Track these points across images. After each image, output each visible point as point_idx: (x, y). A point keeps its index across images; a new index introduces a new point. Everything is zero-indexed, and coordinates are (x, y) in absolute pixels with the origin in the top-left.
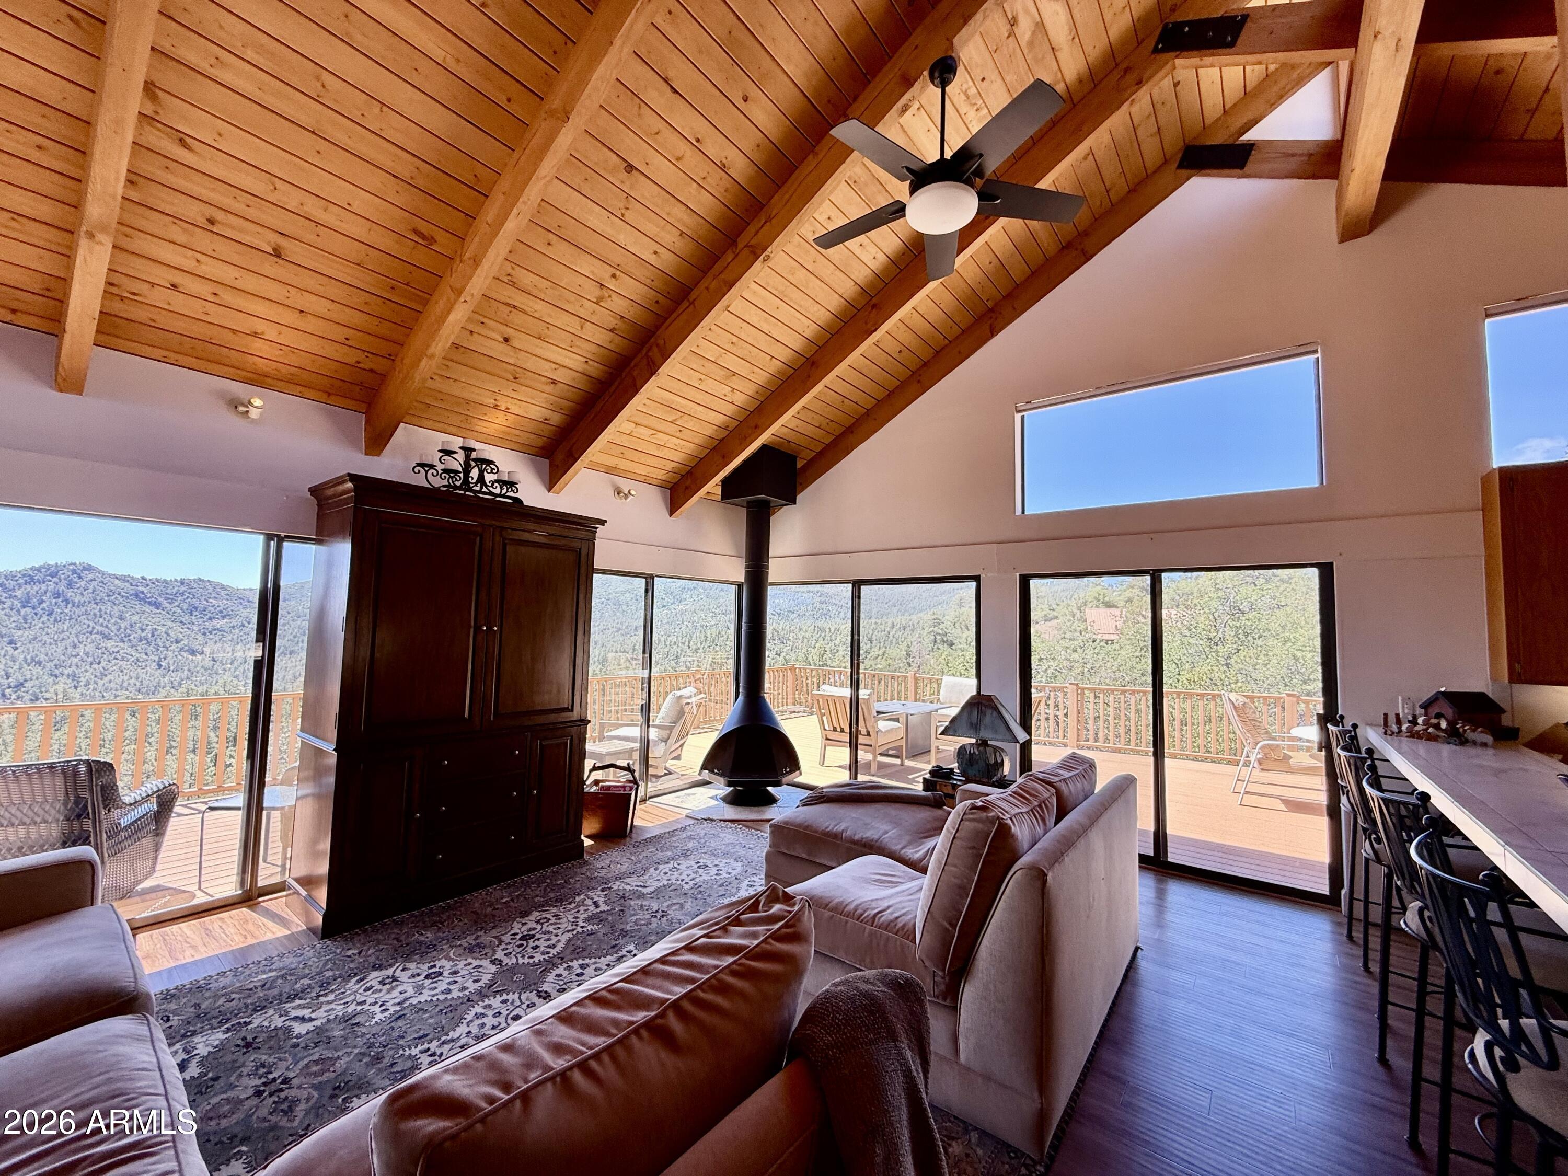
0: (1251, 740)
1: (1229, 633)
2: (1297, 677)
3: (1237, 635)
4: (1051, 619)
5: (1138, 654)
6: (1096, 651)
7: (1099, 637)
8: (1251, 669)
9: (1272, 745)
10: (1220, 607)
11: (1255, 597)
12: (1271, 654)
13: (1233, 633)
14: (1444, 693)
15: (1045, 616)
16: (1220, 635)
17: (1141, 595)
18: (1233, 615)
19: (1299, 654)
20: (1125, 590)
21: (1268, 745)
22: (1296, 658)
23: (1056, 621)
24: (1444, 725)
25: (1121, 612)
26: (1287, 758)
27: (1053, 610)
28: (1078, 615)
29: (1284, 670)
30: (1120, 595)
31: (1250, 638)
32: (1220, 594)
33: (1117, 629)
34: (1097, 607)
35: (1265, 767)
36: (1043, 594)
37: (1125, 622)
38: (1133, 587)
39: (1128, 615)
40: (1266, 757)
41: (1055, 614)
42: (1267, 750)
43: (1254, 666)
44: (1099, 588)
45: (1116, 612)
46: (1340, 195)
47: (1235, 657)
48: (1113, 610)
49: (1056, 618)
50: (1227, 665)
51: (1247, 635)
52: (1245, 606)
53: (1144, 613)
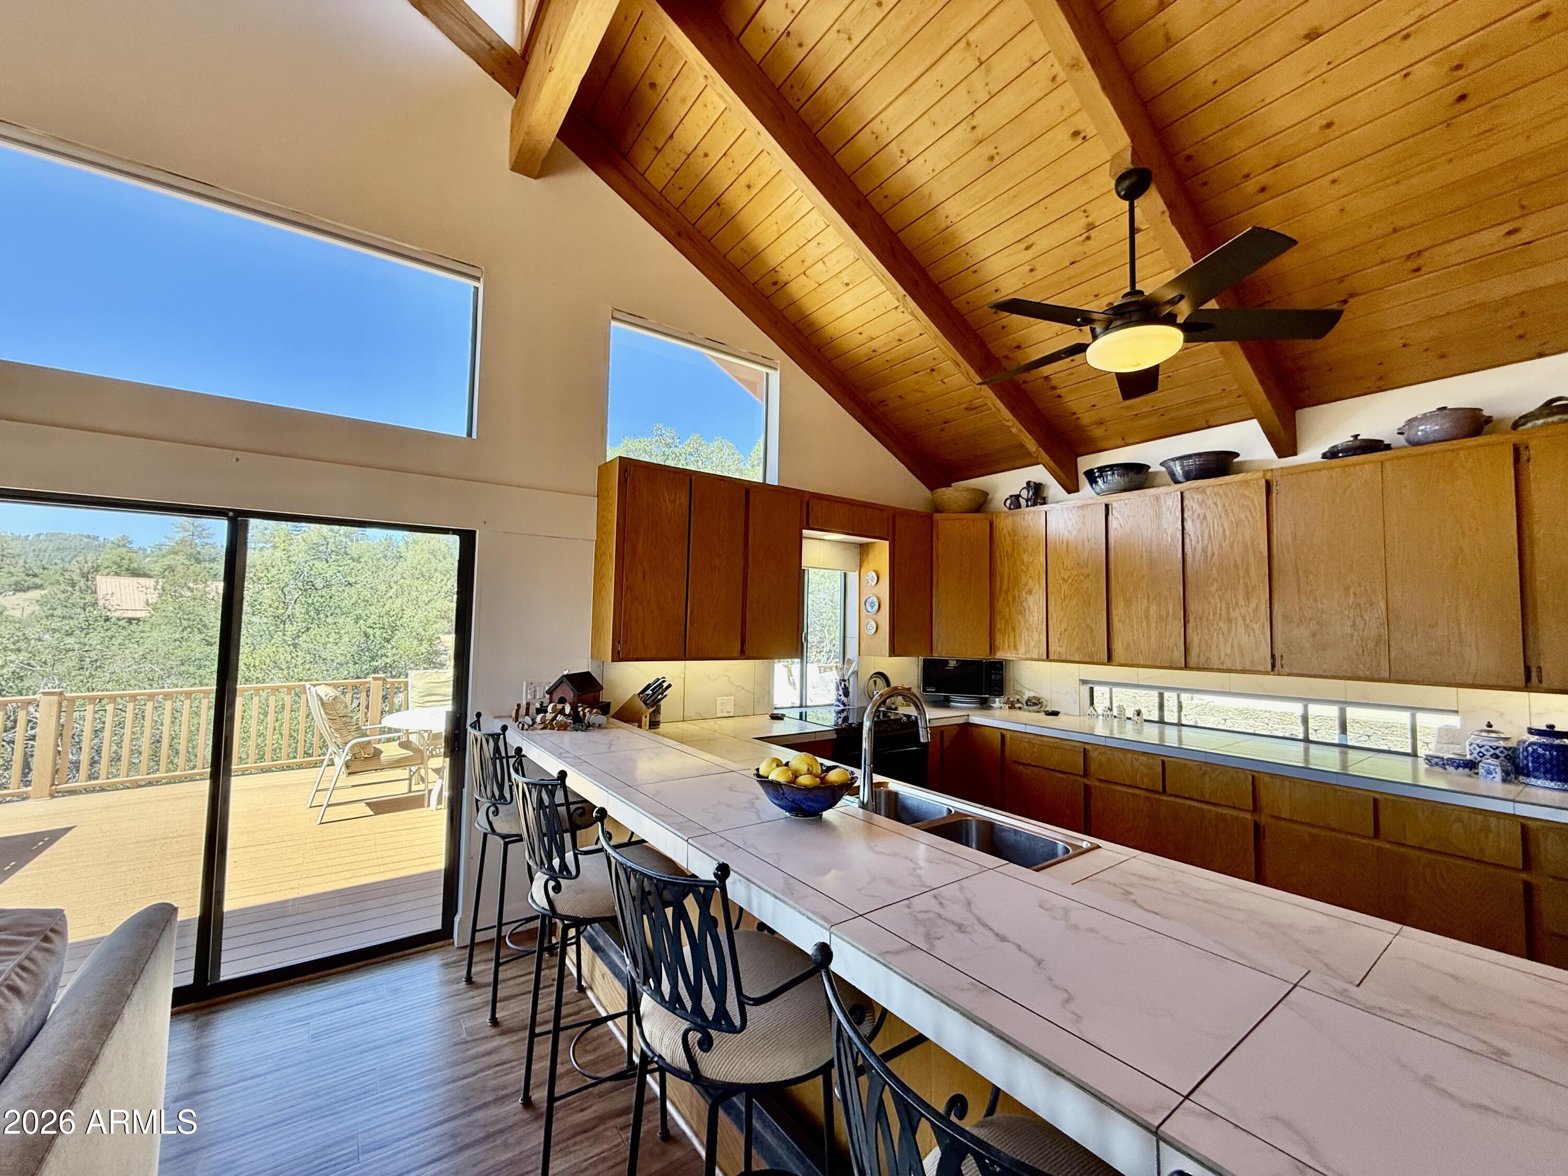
0: (339, 741)
1: (299, 610)
2: (367, 654)
3: (307, 612)
4: (29, 588)
5: (177, 636)
6: (109, 633)
7: (117, 614)
8: (321, 648)
9: (363, 742)
10: (292, 582)
11: (330, 573)
12: (342, 632)
13: (303, 611)
14: (567, 676)
16: (289, 612)
17: (186, 562)
18: (306, 590)
19: (370, 631)
20: (164, 556)
21: (358, 743)
22: (366, 635)
23: (39, 592)
24: (568, 710)
25: (157, 582)
26: (378, 753)
27: (36, 575)
28: (82, 584)
29: (355, 647)
30: (156, 562)
31: (322, 616)
32: (293, 567)
33: (147, 603)
34: (117, 574)
35: (354, 770)
36: (15, 552)
37: (160, 596)
38: (176, 553)
39: (167, 587)
40: (355, 758)
41: (39, 581)
42: (356, 750)
43: (325, 645)
44: (123, 550)
45: (150, 582)
46: (518, 114)
47: (304, 635)
48: (143, 581)
49: (40, 587)
50: (295, 646)
51: (318, 612)
52: (319, 583)
53: (191, 585)
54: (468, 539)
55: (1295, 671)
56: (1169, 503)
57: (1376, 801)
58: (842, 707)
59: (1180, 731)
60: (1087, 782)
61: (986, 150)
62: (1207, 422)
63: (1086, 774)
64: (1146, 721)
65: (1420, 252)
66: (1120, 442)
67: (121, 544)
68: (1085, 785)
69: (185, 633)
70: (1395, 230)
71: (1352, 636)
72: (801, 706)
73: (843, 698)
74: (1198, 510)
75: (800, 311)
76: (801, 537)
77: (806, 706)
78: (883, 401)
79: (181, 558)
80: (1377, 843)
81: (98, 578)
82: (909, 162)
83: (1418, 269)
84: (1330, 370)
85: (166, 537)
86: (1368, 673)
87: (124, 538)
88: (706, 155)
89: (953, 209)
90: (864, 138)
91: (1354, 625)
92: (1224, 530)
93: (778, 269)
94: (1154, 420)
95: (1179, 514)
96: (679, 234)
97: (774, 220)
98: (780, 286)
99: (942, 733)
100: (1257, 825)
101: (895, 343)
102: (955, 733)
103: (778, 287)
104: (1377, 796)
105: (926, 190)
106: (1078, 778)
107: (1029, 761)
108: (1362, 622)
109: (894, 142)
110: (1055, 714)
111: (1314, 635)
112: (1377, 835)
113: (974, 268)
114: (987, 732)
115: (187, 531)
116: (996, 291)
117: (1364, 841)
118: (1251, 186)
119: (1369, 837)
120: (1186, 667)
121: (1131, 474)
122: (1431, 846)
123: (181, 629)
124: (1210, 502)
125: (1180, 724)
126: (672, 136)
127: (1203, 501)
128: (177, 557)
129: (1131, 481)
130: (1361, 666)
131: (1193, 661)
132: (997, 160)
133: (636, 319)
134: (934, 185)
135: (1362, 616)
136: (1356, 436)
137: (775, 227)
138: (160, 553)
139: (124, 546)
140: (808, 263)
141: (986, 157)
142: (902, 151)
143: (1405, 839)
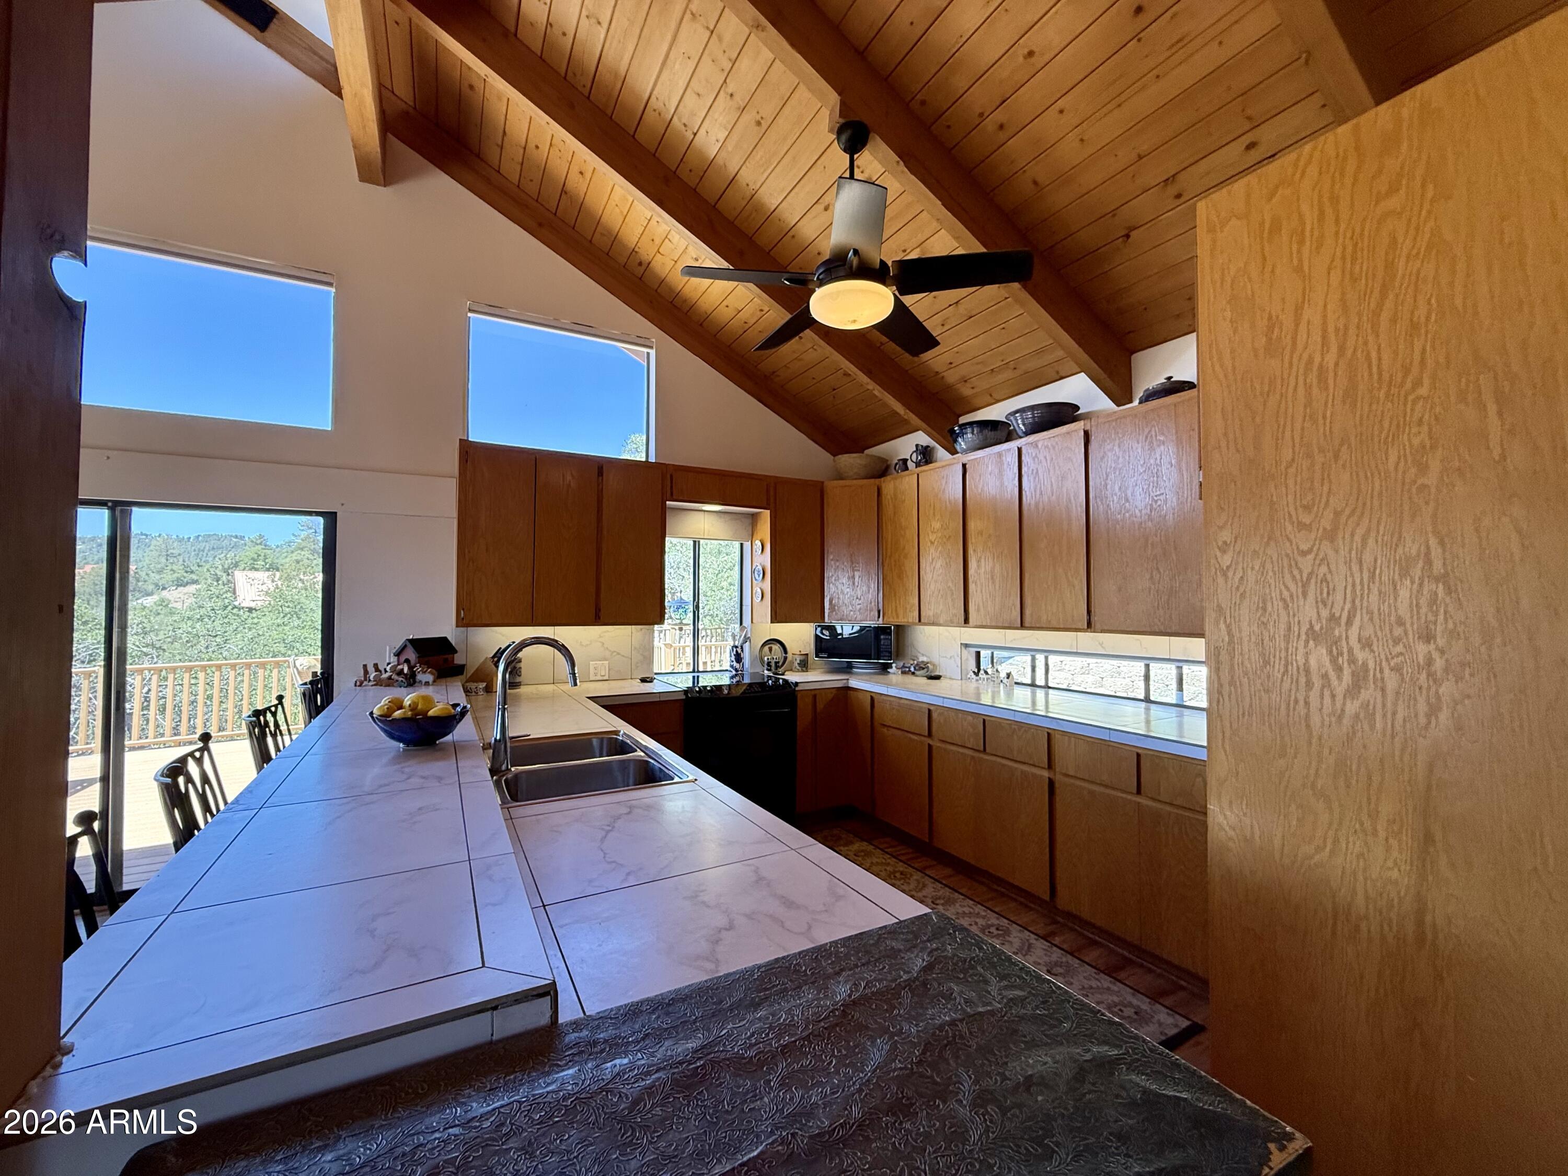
4: (187, 583)
5: (279, 621)
14: (413, 640)
15: (178, 579)
17: (311, 557)
20: (292, 552)
23: (195, 586)
25: (279, 575)
27: (192, 572)
28: (224, 578)
33: (267, 595)
34: (252, 569)
36: (176, 552)
38: (302, 549)
41: (194, 577)
44: (260, 547)
49: (195, 582)
53: (302, 576)
54: (331, 519)
55: (1106, 628)
56: (1009, 459)
57: (1138, 755)
58: (734, 672)
59: (1047, 695)
60: (931, 743)
61: (749, 117)
62: (1058, 372)
63: (930, 735)
64: (1016, 683)
65: (1174, 176)
66: (989, 399)
67: (259, 542)
68: (929, 745)
69: (286, 619)
70: (1140, 157)
71: (1150, 589)
72: (694, 671)
73: (735, 664)
74: (1033, 466)
75: (671, 289)
76: (664, 508)
77: (698, 672)
78: (774, 372)
79: (306, 553)
80: (1138, 799)
81: (236, 573)
82: (695, 134)
83: (1179, 196)
84: (1145, 309)
85: (294, 535)
86: (1162, 628)
87: (261, 537)
88: (537, 147)
89: (750, 177)
90: (650, 116)
91: (1152, 577)
92: (1052, 485)
93: (636, 249)
94: (1007, 375)
95: (1016, 470)
96: (540, 225)
97: (614, 204)
98: (646, 266)
99: (815, 696)
100: (1051, 783)
101: (759, 314)
102: (830, 696)
103: (644, 267)
104: (1140, 751)
105: (720, 161)
106: (923, 738)
107: (890, 723)
108: (1158, 575)
109: (675, 117)
110: (938, 678)
111: (1120, 589)
112: (1139, 792)
113: (790, 234)
114: (860, 695)
115: (311, 528)
116: (819, 254)
117: (1129, 797)
118: (990, 124)
119: (1131, 793)
120: (1022, 626)
121: (986, 431)
122: (1179, 802)
123: (282, 615)
124: (1041, 457)
125: (1047, 687)
126: (504, 132)
127: (1036, 456)
128: (303, 553)
129: (986, 439)
130: (1156, 620)
131: (1028, 620)
132: (765, 125)
133: (494, 310)
134: (723, 154)
135: (1158, 569)
136: (1169, 378)
137: (617, 210)
138: (290, 549)
139: (261, 544)
140: (658, 241)
141: (753, 123)
142: (685, 125)
143: (1159, 794)
